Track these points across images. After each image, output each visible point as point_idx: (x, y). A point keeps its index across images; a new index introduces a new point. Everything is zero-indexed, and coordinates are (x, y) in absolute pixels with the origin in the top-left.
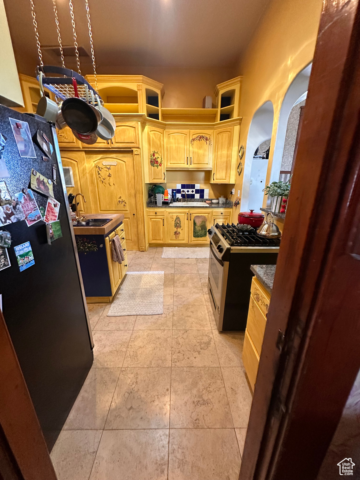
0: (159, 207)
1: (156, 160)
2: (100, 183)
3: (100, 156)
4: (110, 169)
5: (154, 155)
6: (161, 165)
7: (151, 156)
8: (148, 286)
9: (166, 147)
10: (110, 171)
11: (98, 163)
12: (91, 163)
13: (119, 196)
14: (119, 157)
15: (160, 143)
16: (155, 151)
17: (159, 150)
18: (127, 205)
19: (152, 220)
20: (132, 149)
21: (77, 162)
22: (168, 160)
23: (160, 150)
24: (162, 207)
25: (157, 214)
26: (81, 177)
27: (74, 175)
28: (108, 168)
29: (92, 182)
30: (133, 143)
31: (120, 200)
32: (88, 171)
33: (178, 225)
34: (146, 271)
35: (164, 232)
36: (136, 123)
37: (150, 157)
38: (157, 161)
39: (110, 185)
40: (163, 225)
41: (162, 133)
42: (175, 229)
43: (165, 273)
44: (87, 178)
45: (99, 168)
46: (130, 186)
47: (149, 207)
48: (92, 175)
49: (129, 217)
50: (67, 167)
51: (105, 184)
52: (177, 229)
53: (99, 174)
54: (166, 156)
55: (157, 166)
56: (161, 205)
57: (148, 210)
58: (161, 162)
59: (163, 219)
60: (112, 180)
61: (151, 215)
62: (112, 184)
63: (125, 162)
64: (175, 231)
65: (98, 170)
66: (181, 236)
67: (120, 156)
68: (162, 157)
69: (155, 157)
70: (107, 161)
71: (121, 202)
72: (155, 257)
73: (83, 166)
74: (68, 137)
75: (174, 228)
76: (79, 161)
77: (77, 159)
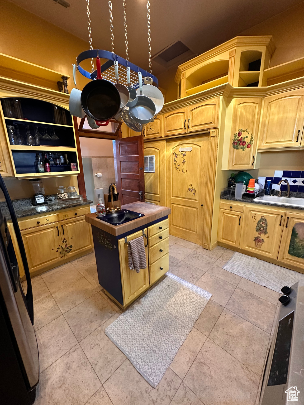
0: (237, 200)
1: (243, 140)
2: (175, 169)
3: (178, 143)
4: (185, 155)
5: (239, 135)
6: (251, 146)
7: (235, 137)
8: (175, 311)
9: (262, 121)
10: (185, 157)
11: (176, 150)
12: (170, 150)
13: (190, 184)
14: (195, 142)
15: (253, 117)
16: (243, 129)
17: (249, 127)
18: (197, 194)
19: (226, 214)
20: (209, 131)
21: (159, 150)
22: (263, 138)
23: (251, 126)
24: (241, 201)
25: (233, 209)
26: (161, 164)
27: (156, 162)
28: (183, 155)
29: (169, 169)
30: (211, 123)
31: (191, 188)
32: (166, 158)
33: (262, 229)
34: (190, 282)
35: (239, 233)
36: (217, 98)
37: (233, 138)
38: (244, 142)
39: (183, 172)
40: (239, 224)
41: (257, 104)
42: (257, 234)
43: (212, 299)
44: (165, 164)
45: (176, 155)
46: (202, 173)
47: (223, 198)
48: (169, 162)
49: (198, 207)
50: (152, 156)
51: (178, 171)
52: (260, 234)
53: (175, 161)
54: (261, 134)
55: (243, 149)
56: (240, 198)
57: (221, 202)
58: (250, 142)
59: (240, 217)
60: (185, 167)
61: (224, 208)
62: (185, 171)
63: (200, 146)
64: (256, 236)
65: (175, 157)
66: (265, 246)
67: (195, 140)
68: (254, 136)
69: (241, 136)
70: (183, 147)
71: (191, 190)
72: (216, 263)
73: (163, 154)
74: (155, 129)
75: (255, 232)
76: (160, 150)
77: (160, 148)
